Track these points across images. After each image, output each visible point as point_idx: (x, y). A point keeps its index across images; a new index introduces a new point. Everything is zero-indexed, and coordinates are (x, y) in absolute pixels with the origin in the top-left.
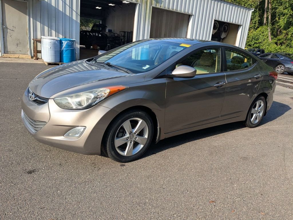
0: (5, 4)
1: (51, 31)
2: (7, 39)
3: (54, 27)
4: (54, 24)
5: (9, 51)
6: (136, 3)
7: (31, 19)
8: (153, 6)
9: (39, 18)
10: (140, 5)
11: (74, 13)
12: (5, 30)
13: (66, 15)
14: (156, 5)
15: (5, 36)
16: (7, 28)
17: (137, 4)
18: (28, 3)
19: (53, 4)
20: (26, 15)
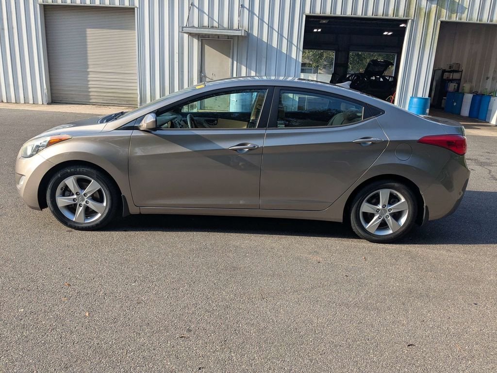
0: (206, 45)
3: (263, 72)
4: (263, 67)
5: (206, 106)
6: (406, 18)
7: (235, 63)
8: (444, 19)
9: (244, 61)
10: (413, 21)
11: (294, 49)
12: (203, 78)
13: (282, 52)
14: (450, 17)
16: (205, 77)
17: (409, 19)
18: (232, 42)
19: (265, 39)
20: (229, 57)
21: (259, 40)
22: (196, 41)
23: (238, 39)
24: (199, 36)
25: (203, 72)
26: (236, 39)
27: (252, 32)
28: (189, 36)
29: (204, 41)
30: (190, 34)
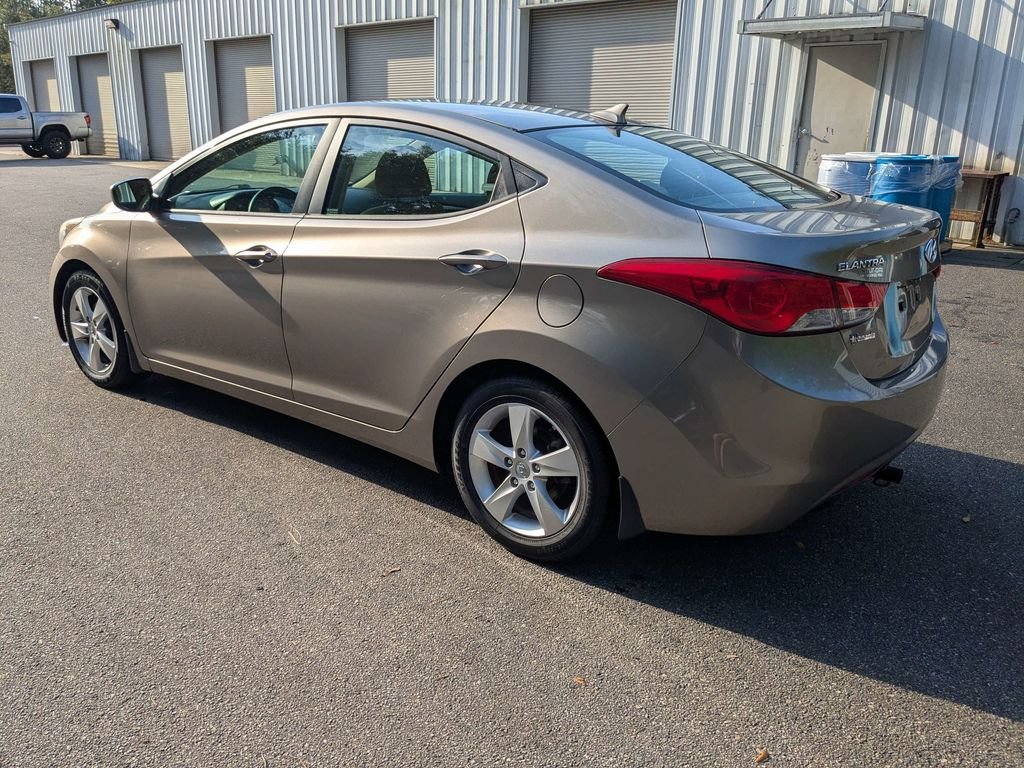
0: (819, 61)
1: (946, 136)
2: (803, 168)
3: (961, 120)
4: (962, 108)
7: (887, 98)
9: (912, 93)
12: (804, 140)
15: (800, 162)
16: (809, 136)
18: (883, 51)
19: (974, 33)
20: (873, 86)
21: (958, 37)
22: (797, 54)
23: (901, 39)
24: (805, 39)
25: (805, 124)
26: (895, 38)
27: (941, 17)
28: (782, 43)
29: (815, 50)
30: (785, 37)
